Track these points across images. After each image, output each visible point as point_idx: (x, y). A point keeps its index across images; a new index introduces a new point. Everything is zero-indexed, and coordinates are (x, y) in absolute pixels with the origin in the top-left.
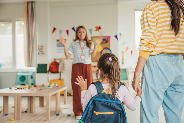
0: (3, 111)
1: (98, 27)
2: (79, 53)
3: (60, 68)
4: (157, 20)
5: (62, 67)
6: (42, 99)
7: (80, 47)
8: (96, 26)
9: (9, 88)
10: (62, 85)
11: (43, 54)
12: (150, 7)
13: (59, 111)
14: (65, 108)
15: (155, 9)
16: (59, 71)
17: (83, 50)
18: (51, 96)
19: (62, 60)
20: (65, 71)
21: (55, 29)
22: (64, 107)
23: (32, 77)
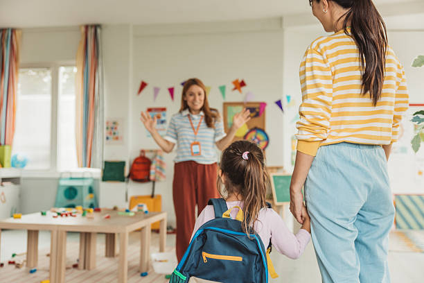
0: (25, 263)
1: (240, 81)
2: (187, 139)
3: (152, 171)
4: (334, 74)
5: (158, 170)
6: (110, 238)
7: (189, 125)
8: (234, 79)
9: (39, 214)
10: (156, 210)
11: (117, 138)
12: (318, 45)
13: (149, 266)
14: (160, 261)
15: (329, 52)
16: (152, 177)
17: (196, 133)
18: (131, 234)
19: (159, 154)
20: (164, 177)
21: (143, 85)
22: (158, 259)
23: (91, 190)
